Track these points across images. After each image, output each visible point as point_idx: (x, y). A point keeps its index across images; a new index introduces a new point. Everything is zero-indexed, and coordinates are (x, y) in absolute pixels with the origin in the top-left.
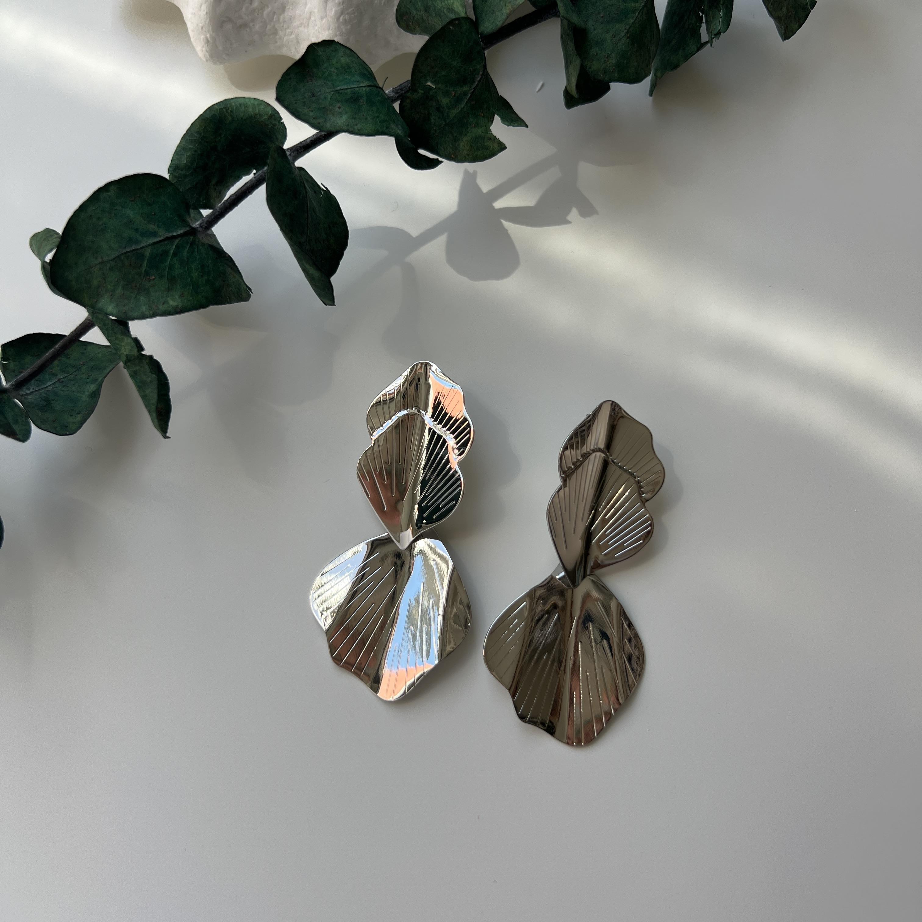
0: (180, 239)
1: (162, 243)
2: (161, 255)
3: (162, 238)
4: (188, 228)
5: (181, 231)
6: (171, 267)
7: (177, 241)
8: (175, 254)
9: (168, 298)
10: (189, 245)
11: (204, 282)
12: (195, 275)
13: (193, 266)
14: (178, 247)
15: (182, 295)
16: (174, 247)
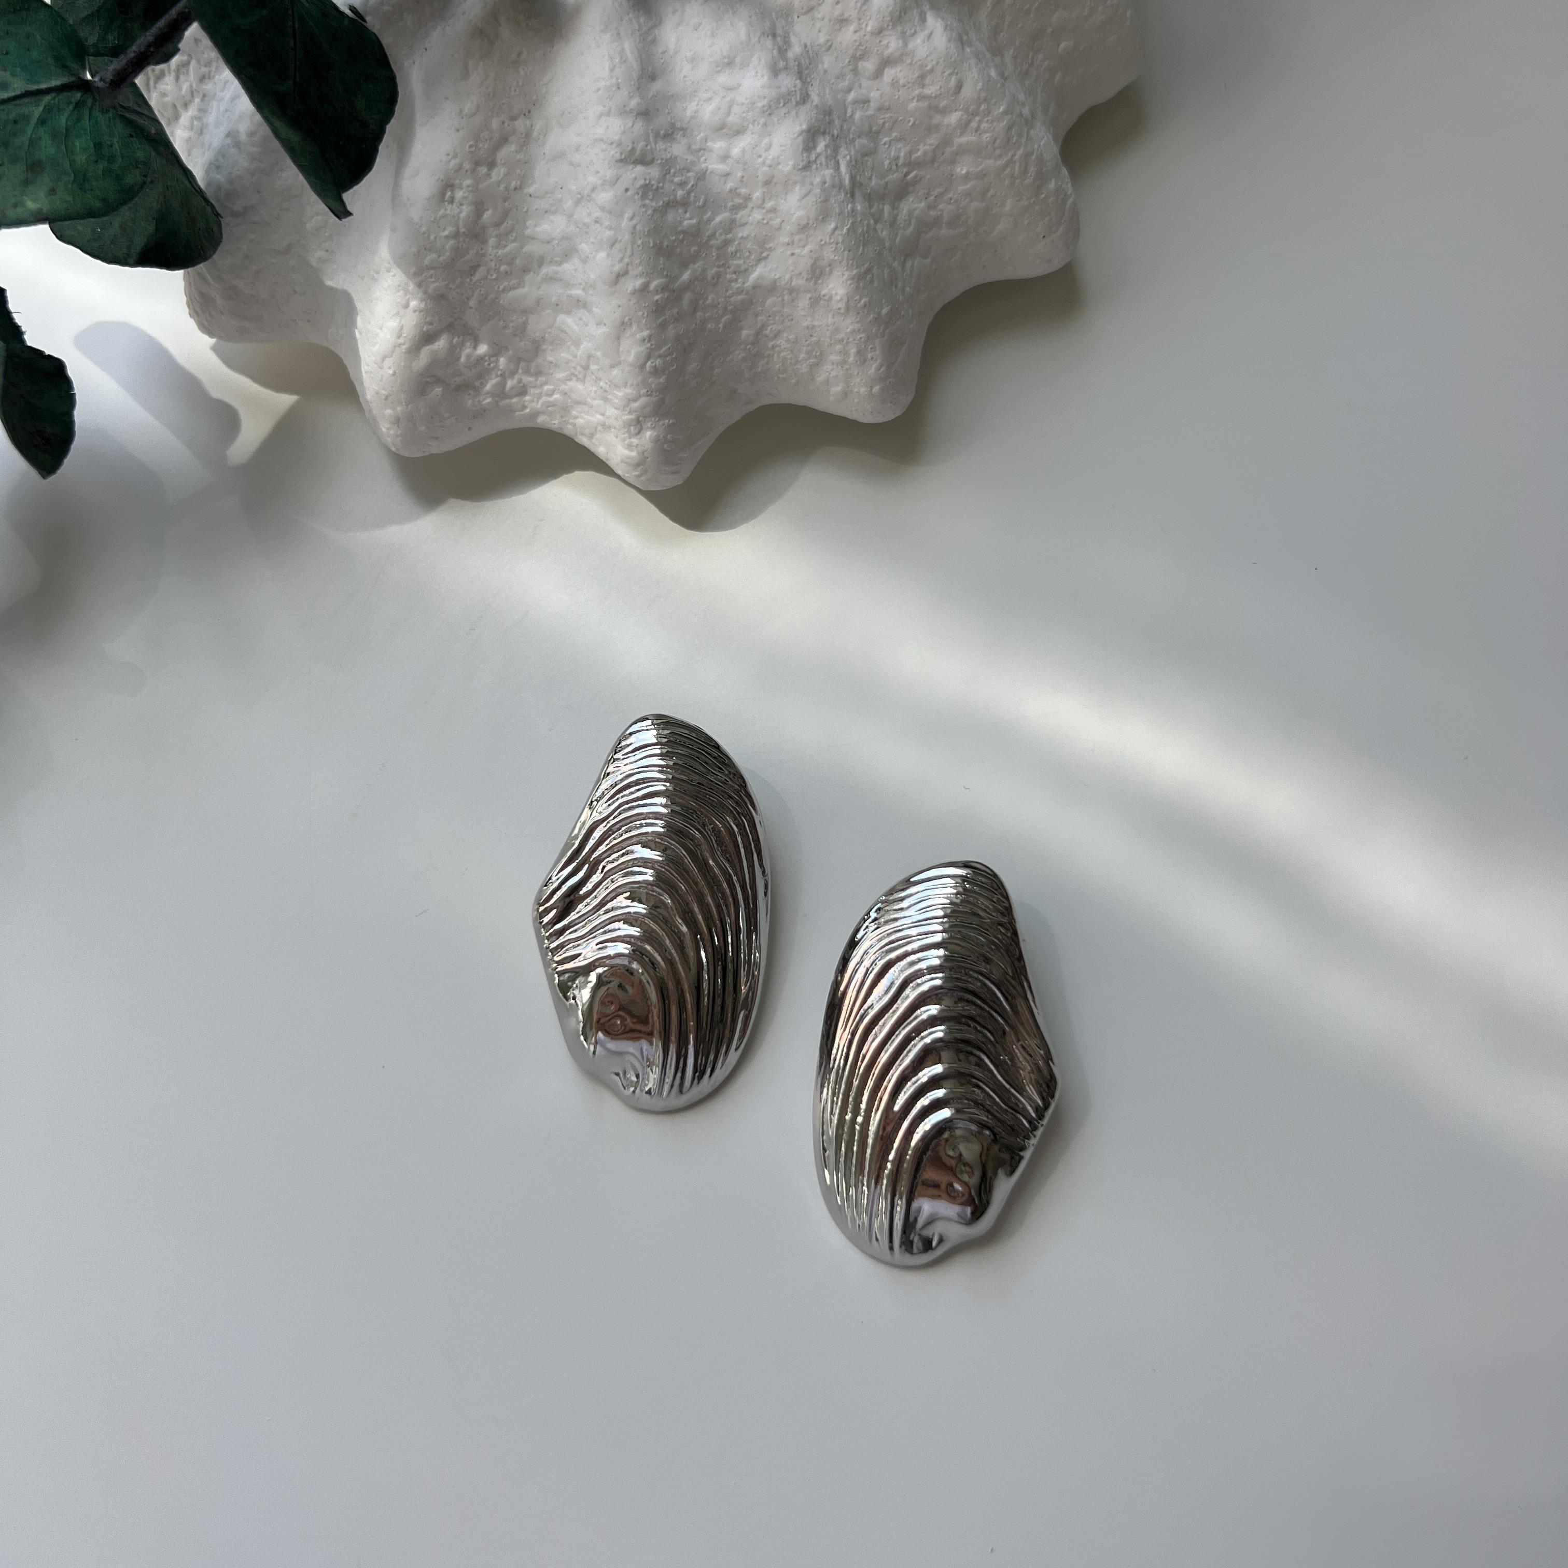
0: (53, 94)
1: (18, 102)
2: (15, 122)
3: (18, 92)
4: (72, 79)
5: (55, 82)
6: (33, 142)
7: (47, 99)
8: (42, 122)
9: (25, 198)
10: (71, 107)
11: (100, 173)
12: (81, 158)
13: (77, 144)
14: (48, 109)
15: (52, 191)
16: (41, 109)
